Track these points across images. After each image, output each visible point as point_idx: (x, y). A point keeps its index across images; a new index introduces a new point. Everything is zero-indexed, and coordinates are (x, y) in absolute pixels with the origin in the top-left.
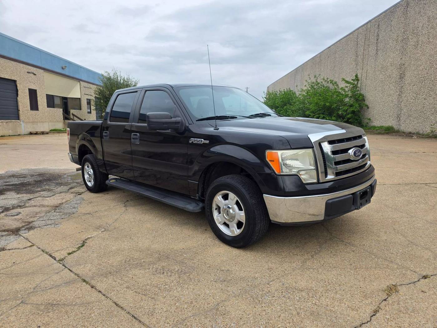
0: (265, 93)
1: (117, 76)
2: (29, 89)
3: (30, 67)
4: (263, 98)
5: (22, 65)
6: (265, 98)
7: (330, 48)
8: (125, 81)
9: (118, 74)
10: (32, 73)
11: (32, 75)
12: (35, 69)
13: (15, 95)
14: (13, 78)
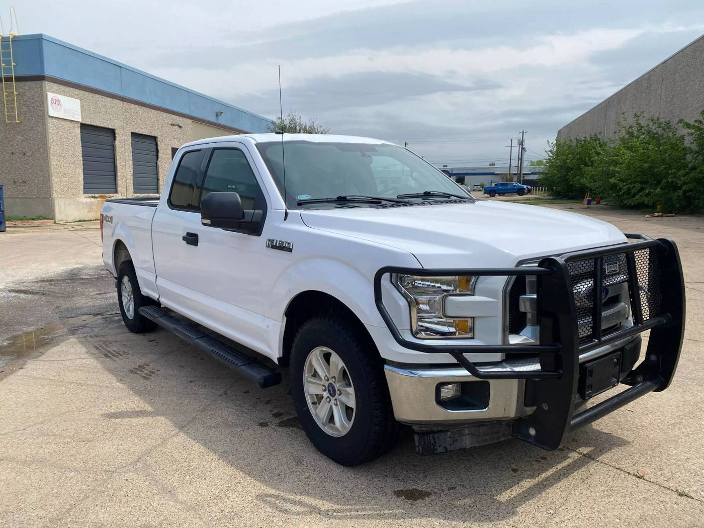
0: (550, 144)
1: (295, 124)
2: (172, 148)
3: (175, 117)
4: (546, 151)
5: (165, 114)
6: (551, 151)
7: (665, 64)
8: (306, 131)
9: (297, 121)
10: (177, 125)
11: (176, 127)
12: (181, 119)
13: (155, 157)
14: (153, 134)
